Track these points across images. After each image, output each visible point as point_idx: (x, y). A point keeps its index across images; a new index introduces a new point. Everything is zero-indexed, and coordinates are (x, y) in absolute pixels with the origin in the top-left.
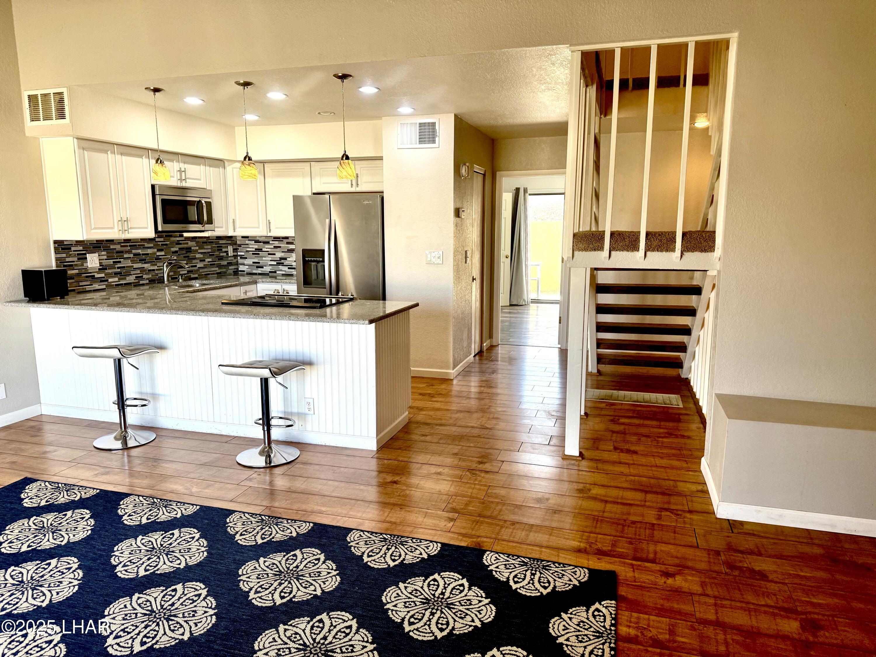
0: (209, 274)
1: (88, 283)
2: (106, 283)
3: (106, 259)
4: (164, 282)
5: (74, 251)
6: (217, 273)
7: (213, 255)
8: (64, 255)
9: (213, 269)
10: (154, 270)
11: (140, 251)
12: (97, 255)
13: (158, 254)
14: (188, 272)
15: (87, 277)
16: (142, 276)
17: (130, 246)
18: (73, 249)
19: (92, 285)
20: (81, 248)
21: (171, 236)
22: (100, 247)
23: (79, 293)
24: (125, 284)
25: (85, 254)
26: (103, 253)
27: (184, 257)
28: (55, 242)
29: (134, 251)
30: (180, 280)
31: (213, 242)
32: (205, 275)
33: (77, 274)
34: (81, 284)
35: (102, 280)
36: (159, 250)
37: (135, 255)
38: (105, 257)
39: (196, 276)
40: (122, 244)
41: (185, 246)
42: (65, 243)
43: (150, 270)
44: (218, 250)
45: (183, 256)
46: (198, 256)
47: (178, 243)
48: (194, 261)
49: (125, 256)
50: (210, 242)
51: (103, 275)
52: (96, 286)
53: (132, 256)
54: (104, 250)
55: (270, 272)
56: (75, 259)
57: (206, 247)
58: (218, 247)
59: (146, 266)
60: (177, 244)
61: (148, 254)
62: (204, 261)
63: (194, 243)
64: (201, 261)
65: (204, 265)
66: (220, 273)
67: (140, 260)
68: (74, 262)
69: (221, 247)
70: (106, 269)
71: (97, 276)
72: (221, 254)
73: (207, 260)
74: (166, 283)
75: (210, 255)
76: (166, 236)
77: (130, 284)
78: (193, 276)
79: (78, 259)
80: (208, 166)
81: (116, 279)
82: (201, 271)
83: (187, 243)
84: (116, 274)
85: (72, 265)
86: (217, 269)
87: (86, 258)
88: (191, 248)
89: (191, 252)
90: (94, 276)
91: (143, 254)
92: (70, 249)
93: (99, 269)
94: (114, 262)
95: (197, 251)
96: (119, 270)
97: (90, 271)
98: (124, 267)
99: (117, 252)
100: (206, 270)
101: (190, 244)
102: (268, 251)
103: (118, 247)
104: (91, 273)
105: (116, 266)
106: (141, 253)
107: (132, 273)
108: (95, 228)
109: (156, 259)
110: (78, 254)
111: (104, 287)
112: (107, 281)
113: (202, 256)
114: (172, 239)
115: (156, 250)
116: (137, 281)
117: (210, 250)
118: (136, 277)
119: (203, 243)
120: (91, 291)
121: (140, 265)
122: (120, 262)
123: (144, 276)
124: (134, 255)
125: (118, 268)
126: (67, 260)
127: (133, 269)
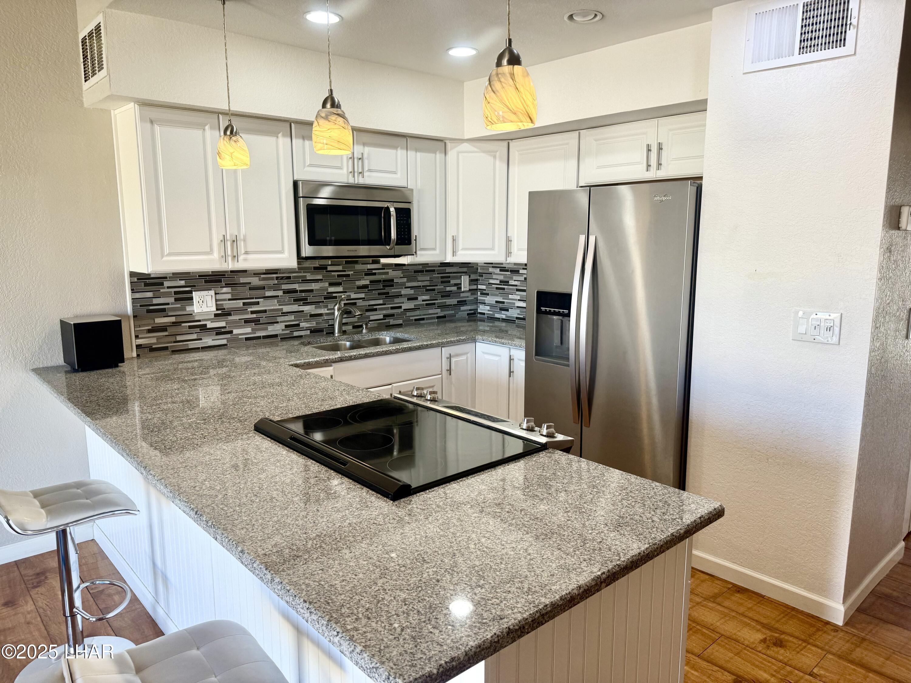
0: (423, 319)
1: (194, 336)
2: (228, 336)
3: (229, 300)
4: (333, 333)
5: (168, 287)
6: (438, 318)
7: (434, 290)
8: (149, 295)
9: (431, 311)
10: (321, 315)
11: (296, 287)
12: (212, 292)
13: (331, 289)
14: (386, 316)
15: (190, 327)
16: (298, 325)
17: (277, 278)
18: (167, 284)
19: (201, 339)
20: (182, 283)
21: (356, 262)
22: (220, 281)
23: (174, 352)
24: (265, 337)
25: (191, 292)
26: (225, 290)
27: (379, 294)
28: (132, 274)
29: (284, 287)
30: (364, 331)
31: (434, 271)
32: (416, 320)
33: (173, 323)
34: (179, 338)
35: (219, 332)
36: (331, 284)
37: (286, 292)
38: (229, 296)
39: (400, 322)
40: (262, 276)
41: (384, 277)
42: (152, 276)
43: (312, 316)
44: (442, 282)
45: (377, 292)
46: (404, 292)
47: (369, 273)
48: (396, 300)
49: (268, 294)
50: (427, 271)
51: (223, 324)
52: (209, 341)
53: (280, 293)
54: (227, 285)
55: (517, 318)
56: (172, 300)
57: (420, 278)
58: (442, 277)
59: (307, 309)
60: (366, 275)
61: (311, 291)
62: (417, 299)
63: (399, 273)
64: (409, 299)
65: (415, 305)
66: (444, 317)
67: (295, 300)
68: (168, 304)
69: (449, 277)
70: (230, 314)
71: (210, 325)
72: (448, 289)
73: (420, 298)
74: (336, 335)
75: (427, 290)
76: (347, 262)
77: (276, 336)
78: (392, 322)
79: (176, 300)
80: (411, 149)
81: (249, 330)
82: (408, 314)
83: (387, 273)
84: (247, 321)
85: (164, 310)
86: (439, 310)
87: (191, 299)
88: (393, 280)
89: (392, 286)
90: (206, 325)
91: (302, 291)
92: (162, 284)
93: (216, 315)
94: (244, 304)
95: (403, 284)
96: (254, 316)
97: (197, 319)
98: (265, 311)
99: (251, 289)
100: (418, 313)
101: (392, 274)
102: (516, 286)
103: (255, 281)
104: (199, 321)
105: (249, 310)
106: (298, 289)
107: (279, 319)
108: (169, 254)
109: (325, 298)
110: (176, 293)
111: (224, 342)
112: (231, 332)
113: (412, 292)
114: (358, 267)
115: (327, 284)
116: (288, 332)
117: (427, 283)
118: (286, 326)
119: (415, 272)
120: (198, 348)
121: (295, 308)
122: (258, 303)
123: (303, 325)
124: (284, 293)
125: (252, 312)
126: (155, 301)
127: (282, 313)
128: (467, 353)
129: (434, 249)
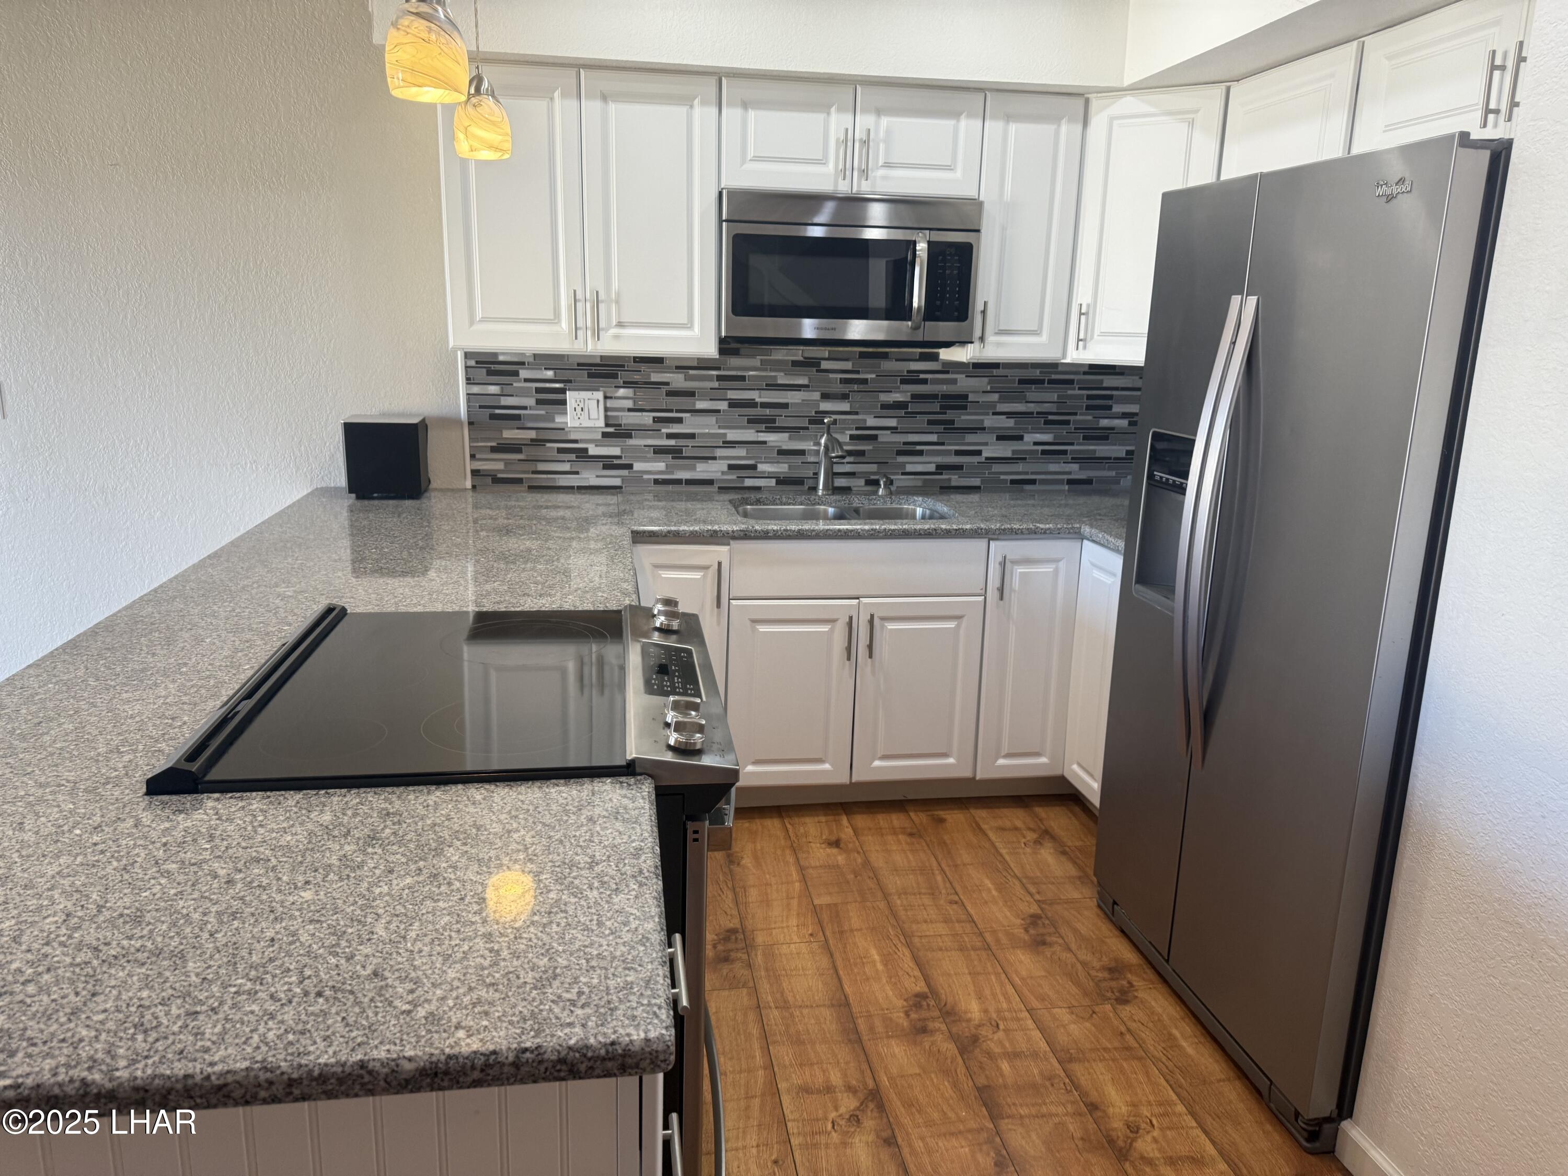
0: (1033, 482)
1: (566, 467)
2: (625, 472)
3: (630, 410)
4: (814, 489)
5: (526, 380)
6: (1070, 482)
7: (1067, 422)
8: (493, 389)
9: (1053, 467)
10: (802, 453)
11: (755, 395)
12: (599, 395)
13: (825, 406)
14: (941, 468)
15: (560, 450)
16: (754, 467)
17: (720, 378)
18: (524, 374)
19: (577, 473)
20: (550, 374)
21: (885, 356)
22: (615, 376)
23: (533, 488)
24: (690, 482)
25: (563, 391)
26: (622, 392)
27: (930, 422)
28: (467, 355)
29: (732, 395)
30: (881, 492)
31: (1071, 382)
32: (1013, 482)
33: (532, 440)
34: (542, 467)
35: (609, 463)
36: (825, 396)
37: (733, 404)
38: (629, 404)
39: (976, 482)
40: (691, 372)
41: (944, 388)
42: (501, 358)
43: (781, 452)
44: (1089, 408)
45: (926, 418)
46: (989, 421)
47: (912, 378)
48: (970, 438)
49: (700, 405)
50: (1051, 382)
51: (616, 451)
52: (590, 477)
53: (723, 406)
54: (627, 384)
56: (531, 402)
57: (1031, 396)
58: (1089, 397)
59: (774, 439)
60: (904, 382)
61: (785, 406)
62: (1020, 438)
63: (982, 383)
64: (999, 438)
65: (1014, 452)
66: (1089, 481)
67: (749, 421)
68: (525, 408)
69: (1110, 397)
70: (629, 436)
71: (593, 450)
72: (1104, 423)
73: (1028, 438)
74: (820, 493)
75: (1047, 422)
76: (863, 355)
77: (710, 482)
78: (955, 479)
79: (539, 402)
80: (994, 117)
81: (661, 466)
82: (996, 468)
83: (954, 381)
84: (659, 451)
85: (518, 418)
86: (1075, 467)
87: (564, 402)
88: (966, 397)
89: (965, 408)
90: (586, 450)
91: (764, 405)
92: (516, 374)
93: (605, 435)
94: (656, 420)
95: (993, 405)
96: (672, 442)
97: (573, 437)
98: (692, 436)
99: (670, 394)
100: (1020, 467)
101: (964, 383)
103: (678, 381)
104: (576, 441)
105: (664, 431)
106: (758, 400)
107: (719, 452)
108: (484, 320)
109: (811, 422)
110: (538, 390)
111: (617, 482)
112: (629, 467)
113: (1011, 423)
114: (888, 366)
115: (816, 396)
116: (734, 477)
117: (1052, 408)
118: (731, 467)
119: (1021, 382)
120: (572, 488)
121: (750, 435)
122: (679, 421)
123: (762, 467)
124: (730, 406)
125: (670, 436)
126: (506, 401)
127: (724, 442)
128: (1057, 561)
129: (1036, 333)
